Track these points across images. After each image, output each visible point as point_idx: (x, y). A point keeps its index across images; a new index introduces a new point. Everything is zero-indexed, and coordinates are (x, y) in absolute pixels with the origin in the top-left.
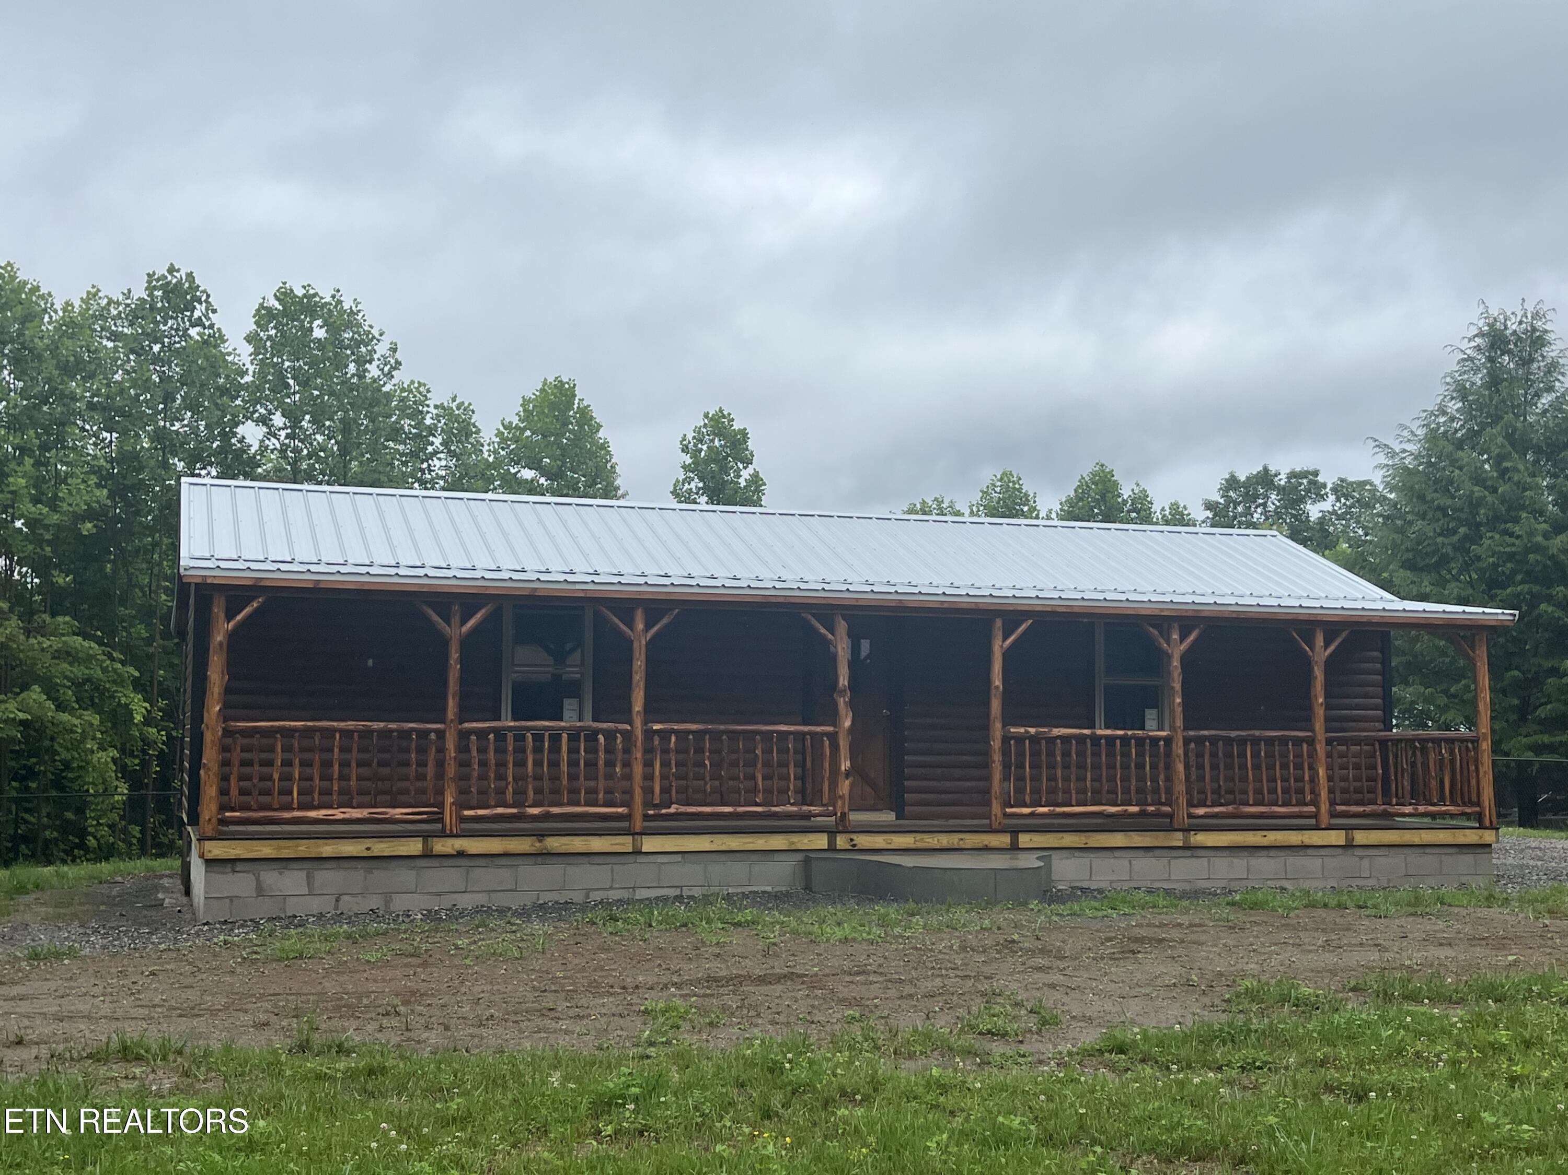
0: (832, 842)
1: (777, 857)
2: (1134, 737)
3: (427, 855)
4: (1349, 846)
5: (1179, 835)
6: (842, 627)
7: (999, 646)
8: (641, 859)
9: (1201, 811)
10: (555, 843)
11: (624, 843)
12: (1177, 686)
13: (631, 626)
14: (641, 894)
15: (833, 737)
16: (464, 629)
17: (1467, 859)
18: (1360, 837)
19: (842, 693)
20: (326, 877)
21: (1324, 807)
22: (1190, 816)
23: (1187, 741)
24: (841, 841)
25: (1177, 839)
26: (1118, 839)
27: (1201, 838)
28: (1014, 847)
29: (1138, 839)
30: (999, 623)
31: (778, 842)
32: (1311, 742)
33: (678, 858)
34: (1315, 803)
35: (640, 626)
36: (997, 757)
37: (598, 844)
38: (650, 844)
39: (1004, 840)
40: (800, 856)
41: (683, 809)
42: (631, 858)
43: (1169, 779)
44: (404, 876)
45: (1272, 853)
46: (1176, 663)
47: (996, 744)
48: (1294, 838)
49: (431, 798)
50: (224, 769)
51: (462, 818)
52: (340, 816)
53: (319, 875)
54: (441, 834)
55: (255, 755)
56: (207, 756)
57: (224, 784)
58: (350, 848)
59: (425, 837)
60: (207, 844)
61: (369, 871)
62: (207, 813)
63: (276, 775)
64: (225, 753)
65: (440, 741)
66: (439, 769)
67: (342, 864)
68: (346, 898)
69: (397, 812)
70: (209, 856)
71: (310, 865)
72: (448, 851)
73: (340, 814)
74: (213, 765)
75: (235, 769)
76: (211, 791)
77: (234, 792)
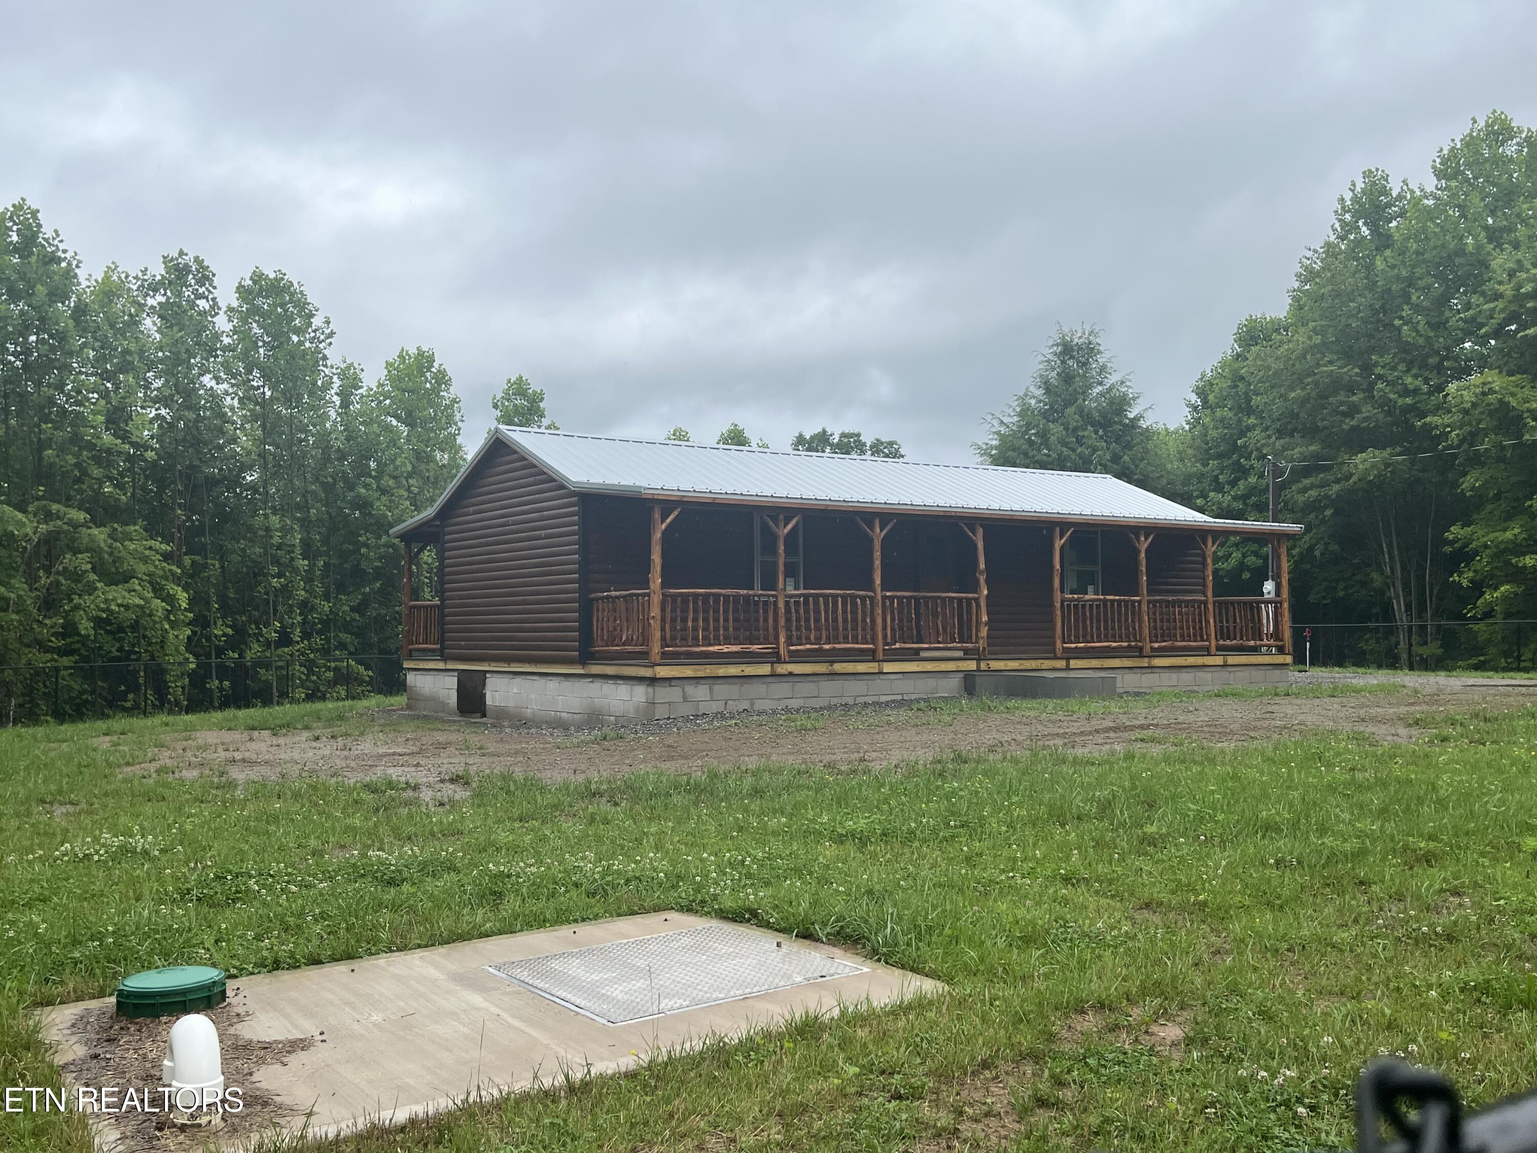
0: (978, 665)
1: (951, 675)
2: (1124, 600)
3: (773, 675)
4: (1225, 665)
5: (1146, 660)
6: (980, 532)
7: (1058, 543)
8: (882, 677)
9: (1156, 645)
10: (838, 667)
11: (872, 667)
12: (1144, 569)
13: (872, 529)
14: (883, 699)
15: (977, 600)
16: (786, 531)
17: (1277, 673)
18: (1231, 660)
19: (981, 573)
20: (721, 689)
21: (1213, 642)
22: (1151, 648)
23: (1149, 602)
24: (983, 666)
25: (1145, 662)
26: (1116, 663)
27: (1158, 662)
28: (1068, 668)
29: (1127, 663)
30: (1058, 529)
31: (951, 666)
32: (1205, 603)
33: (900, 676)
34: (1208, 640)
35: (878, 530)
36: (1059, 613)
37: (861, 667)
38: (888, 667)
39: (1062, 664)
40: (962, 675)
41: (903, 645)
42: (876, 677)
43: (1140, 627)
44: (759, 688)
45: (1189, 670)
46: (1143, 555)
47: (1058, 605)
48: (1199, 661)
49: (771, 639)
50: (663, 620)
51: (789, 651)
52: (726, 650)
53: (716, 688)
54: (779, 661)
55: (678, 611)
56: (655, 612)
57: (663, 629)
58: (733, 670)
59: (772, 663)
60: (658, 668)
61: (742, 685)
62: (656, 648)
63: (690, 624)
64: (663, 610)
65: (775, 603)
66: (776, 620)
67: (728, 680)
68: (730, 702)
69: (755, 648)
70: (658, 676)
71: (711, 681)
72: (784, 672)
73: (726, 649)
74: (659, 617)
75: (668, 620)
76: (658, 634)
77: (668, 635)
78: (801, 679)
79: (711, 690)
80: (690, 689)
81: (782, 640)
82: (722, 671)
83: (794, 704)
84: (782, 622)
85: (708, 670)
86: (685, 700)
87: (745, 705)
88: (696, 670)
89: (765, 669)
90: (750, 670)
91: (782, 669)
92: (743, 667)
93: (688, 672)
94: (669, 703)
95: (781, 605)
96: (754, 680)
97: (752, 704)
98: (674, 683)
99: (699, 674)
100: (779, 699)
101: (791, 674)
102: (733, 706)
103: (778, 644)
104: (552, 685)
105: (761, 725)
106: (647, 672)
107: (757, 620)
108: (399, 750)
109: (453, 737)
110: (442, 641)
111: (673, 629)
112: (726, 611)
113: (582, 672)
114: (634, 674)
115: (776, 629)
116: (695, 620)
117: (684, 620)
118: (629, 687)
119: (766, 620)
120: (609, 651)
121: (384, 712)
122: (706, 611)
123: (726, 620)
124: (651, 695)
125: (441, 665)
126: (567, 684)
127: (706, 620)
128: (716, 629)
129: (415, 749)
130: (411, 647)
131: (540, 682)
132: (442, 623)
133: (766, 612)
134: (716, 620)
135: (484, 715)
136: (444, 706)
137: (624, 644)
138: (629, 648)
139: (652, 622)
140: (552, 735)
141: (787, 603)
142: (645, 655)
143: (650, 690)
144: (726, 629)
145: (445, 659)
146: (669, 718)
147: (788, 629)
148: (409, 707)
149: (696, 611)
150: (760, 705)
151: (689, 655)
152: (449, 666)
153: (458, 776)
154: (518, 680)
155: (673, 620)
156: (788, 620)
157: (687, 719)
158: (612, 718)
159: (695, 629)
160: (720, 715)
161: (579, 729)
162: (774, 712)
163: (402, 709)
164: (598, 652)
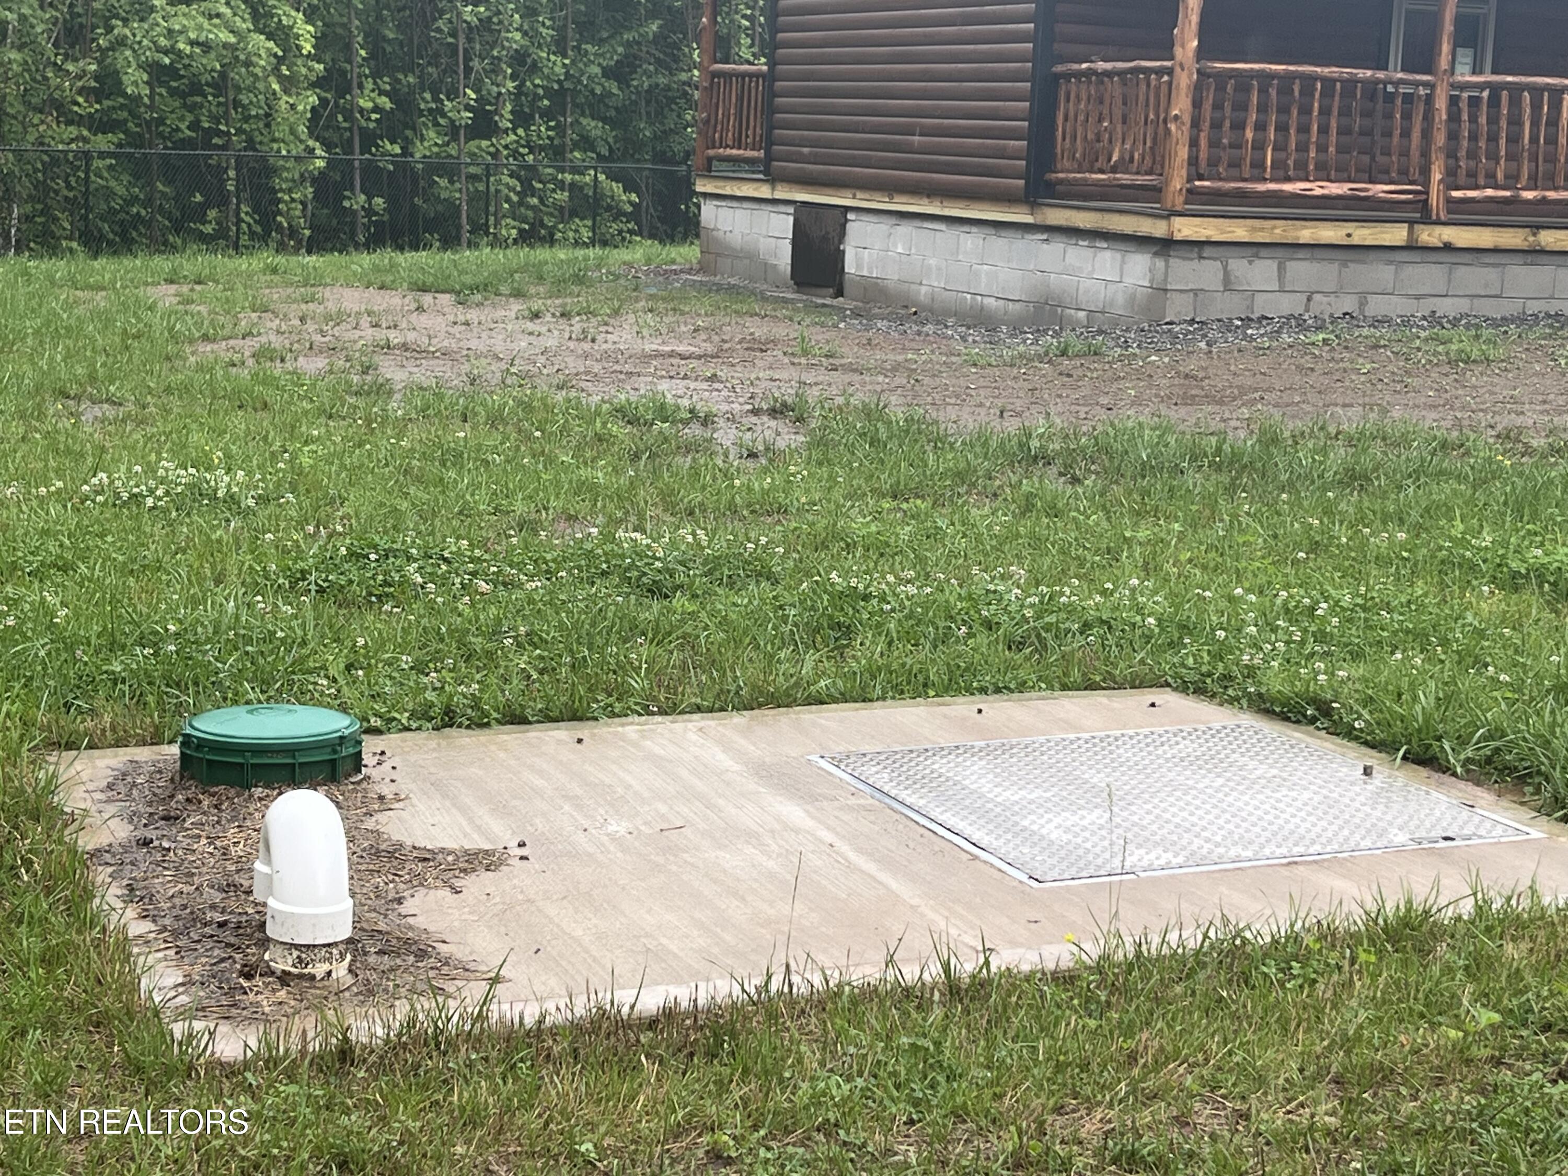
3: (1411, 246)
10: (1549, 238)
20: (1303, 270)
44: (1380, 273)
49: (1415, 173)
50: (1196, 124)
51: (1449, 201)
52: (1318, 192)
53: (1290, 265)
54: (1427, 219)
55: (1228, 106)
56: (1181, 106)
57: (1194, 143)
58: (1329, 233)
59: (1411, 223)
60: (1177, 222)
61: (1344, 264)
62: (1178, 182)
63: (1249, 134)
64: (1197, 104)
65: (1429, 99)
66: (1427, 135)
67: (1318, 253)
68: (1317, 297)
69: (1379, 190)
70: (1178, 236)
71: (1280, 253)
72: (1435, 242)
73: (1318, 189)
74: (1187, 119)
75: (1206, 126)
76: (1183, 153)
77: (1203, 155)
78: (1467, 258)
79: (1281, 269)
80: (1238, 265)
81: (1436, 176)
82: (1307, 233)
83: (1448, 307)
84: (1440, 139)
85: (1279, 231)
86: (1228, 284)
87: (1348, 304)
88: (1254, 229)
89: (1396, 234)
90: (1363, 234)
91: (1430, 235)
92: (1350, 227)
93: (1239, 231)
94: (1195, 292)
95: (1441, 103)
96: (1372, 255)
97: (1362, 304)
98: (1208, 251)
99: (1260, 238)
100: (1418, 297)
101: (1448, 247)
102: (1323, 305)
103: (1426, 183)
104: (970, 240)
105: (1376, 347)
106: (1158, 229)
107: (1388, 134)
108: (682, 348)
109: (781, 331)
110: (768, 142)
111: (1214, 144)
112: (1325, 112)
113: (1029, 219)
114: (1128, 230)
115: (1425, 153)
116: (1260, 127)
117: (1239, 126)
118: (1118, 256)
119: (1406, 134)
120: (1085, 183)
121: (657, 274)
122: (1284, 110)
123: (1324, 130)
124: (1160, 276)
125: (764, 192)
126: (1000, 244)
127: (1282, 128)
128: (1302, 148)
129: (710, 348)
130: (711, 152)
131: (945, 234)
132: (770, 109)
133: (1407, 116)
134: (1304, 129)
135: (840, 293)
136: (767, 268)
137: (1114, 170)
138: (1124, 178)
139: (1173, 127)
140: (964, 339)
141: (1454, 101)
142: (1154, 193)
143: (1160, 263)
144: (1322, 148)
145: (773, 179)
146: (1192, 321)
147: (1451, 154)
148: (703, 268)
149: (1263, 108)
150: (1377, 306)
151: (1242, 197)
152: (779, 195)
153: (784, 405)
154: (906, 229)
155: (1216, 125)
156: (1453, 136)
157: (1227, 326)
158: (1082, 314)
159: (1259, 146)
160: (1297, 322)
161: (1016, 329)
162: (1407, 322)
163: (690, 271)
164: (1061, 182)
